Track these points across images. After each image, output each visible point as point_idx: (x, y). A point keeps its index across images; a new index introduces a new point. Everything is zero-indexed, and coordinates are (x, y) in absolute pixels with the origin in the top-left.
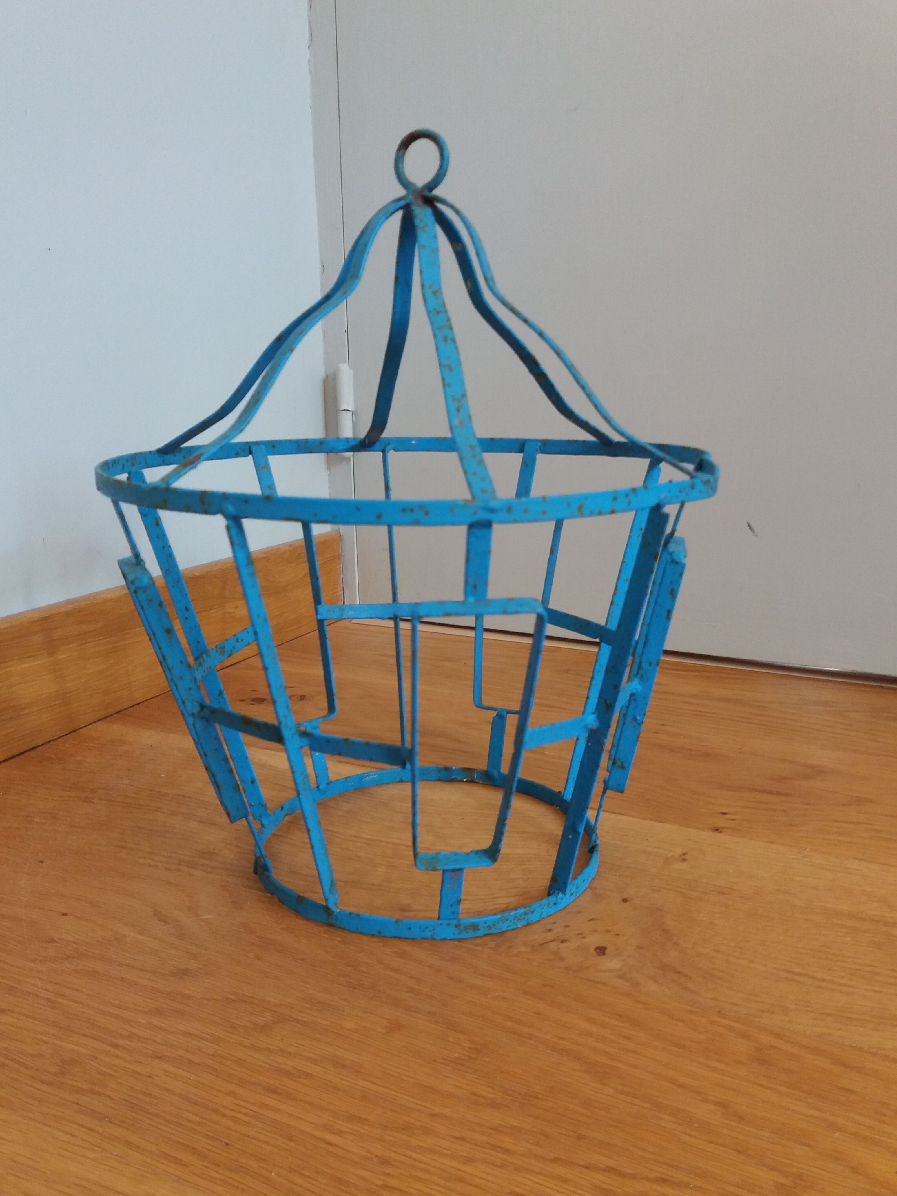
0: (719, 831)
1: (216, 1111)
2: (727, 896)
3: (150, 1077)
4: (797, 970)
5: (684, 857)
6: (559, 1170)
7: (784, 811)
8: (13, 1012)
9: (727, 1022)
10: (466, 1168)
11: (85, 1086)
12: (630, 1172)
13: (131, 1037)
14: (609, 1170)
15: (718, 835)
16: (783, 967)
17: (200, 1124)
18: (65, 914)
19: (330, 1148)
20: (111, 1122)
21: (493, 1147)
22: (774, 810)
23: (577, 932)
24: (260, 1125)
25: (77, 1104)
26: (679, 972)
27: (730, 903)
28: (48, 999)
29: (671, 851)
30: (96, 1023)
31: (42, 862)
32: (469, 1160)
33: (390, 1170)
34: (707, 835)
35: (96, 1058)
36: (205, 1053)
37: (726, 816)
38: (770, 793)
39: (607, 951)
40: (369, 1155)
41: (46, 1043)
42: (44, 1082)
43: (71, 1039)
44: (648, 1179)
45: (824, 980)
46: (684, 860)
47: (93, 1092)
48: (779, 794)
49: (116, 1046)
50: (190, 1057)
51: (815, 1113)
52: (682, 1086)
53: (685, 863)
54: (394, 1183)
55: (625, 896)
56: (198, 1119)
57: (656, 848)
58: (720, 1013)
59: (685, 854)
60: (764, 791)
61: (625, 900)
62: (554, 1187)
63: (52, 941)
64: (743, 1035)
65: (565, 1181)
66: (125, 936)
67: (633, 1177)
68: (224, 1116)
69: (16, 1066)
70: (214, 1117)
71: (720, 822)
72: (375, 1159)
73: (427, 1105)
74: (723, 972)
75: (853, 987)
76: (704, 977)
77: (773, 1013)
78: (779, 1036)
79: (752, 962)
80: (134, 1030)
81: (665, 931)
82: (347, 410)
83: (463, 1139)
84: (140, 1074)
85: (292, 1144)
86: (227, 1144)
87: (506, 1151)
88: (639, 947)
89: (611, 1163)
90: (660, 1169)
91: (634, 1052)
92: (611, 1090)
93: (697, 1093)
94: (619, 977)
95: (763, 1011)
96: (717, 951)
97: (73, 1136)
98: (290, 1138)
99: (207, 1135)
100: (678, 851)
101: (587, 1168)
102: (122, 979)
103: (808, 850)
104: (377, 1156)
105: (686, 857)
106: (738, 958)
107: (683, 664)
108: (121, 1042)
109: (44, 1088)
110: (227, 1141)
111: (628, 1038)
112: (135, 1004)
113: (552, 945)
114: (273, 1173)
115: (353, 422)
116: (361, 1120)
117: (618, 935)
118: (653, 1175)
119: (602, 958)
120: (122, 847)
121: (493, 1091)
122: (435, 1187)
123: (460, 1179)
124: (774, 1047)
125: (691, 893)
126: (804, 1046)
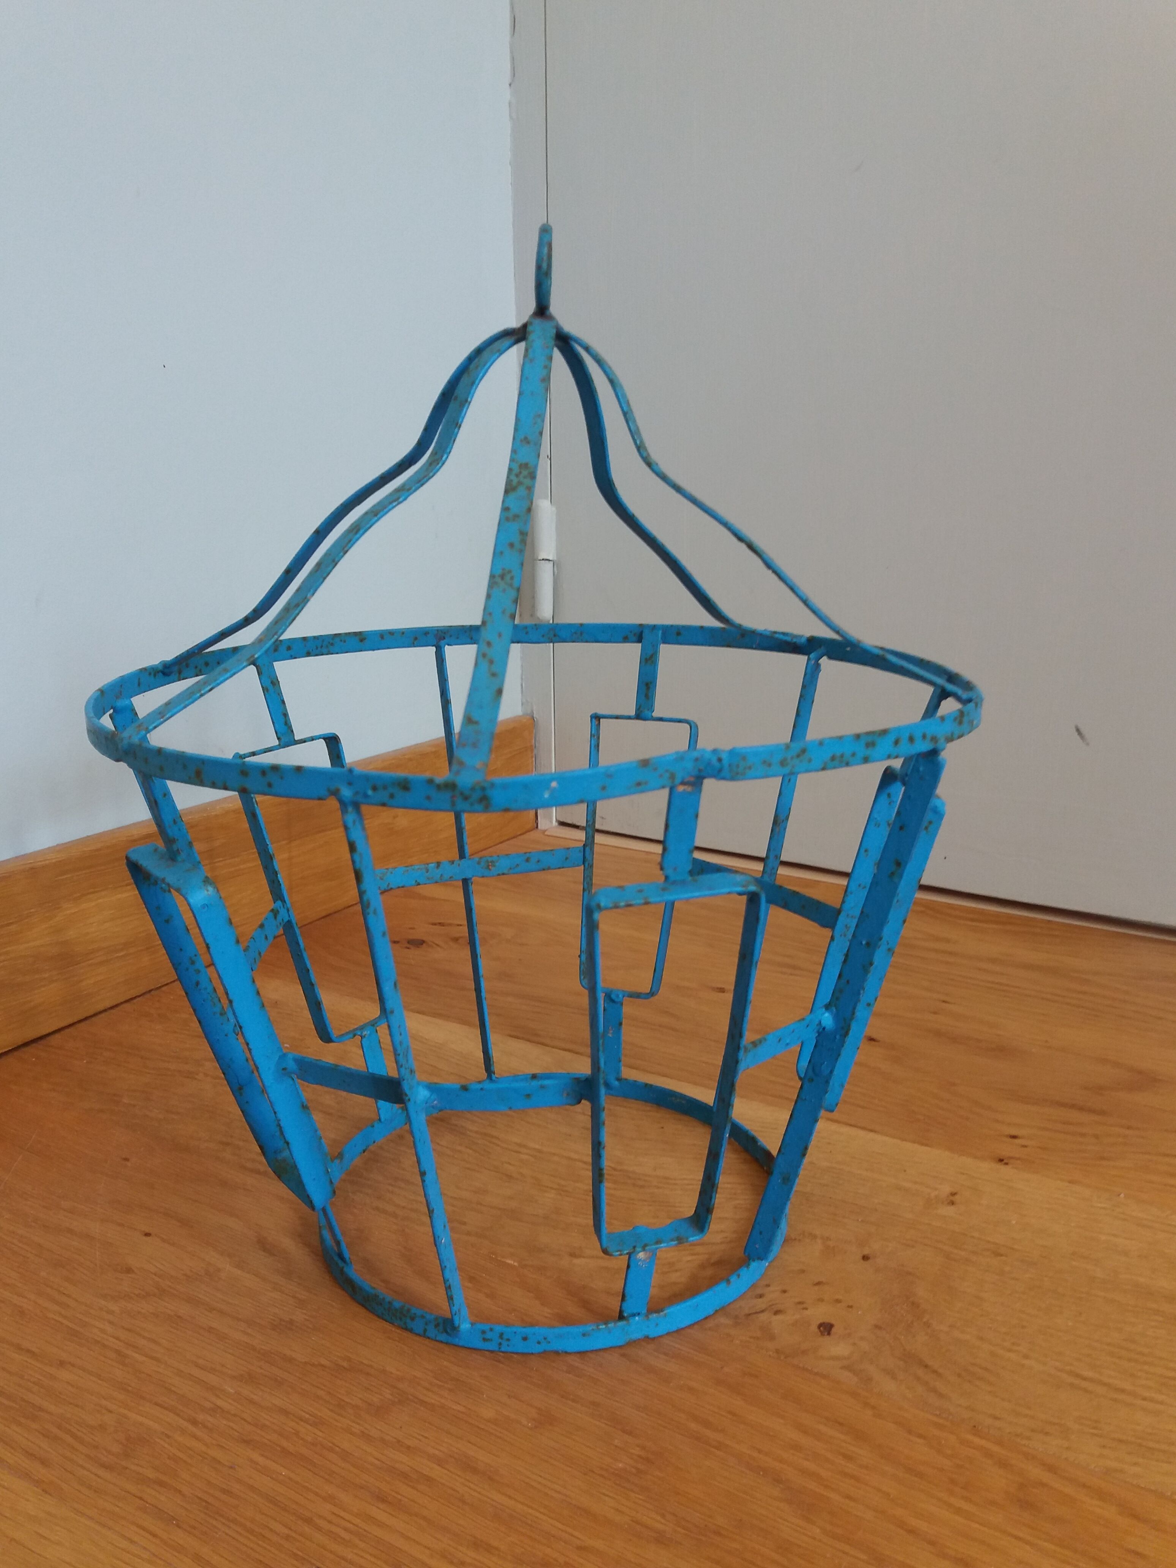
0: (1003, 1162)
1: (308, 1521)
2: (1003, 1258)
3: (231, 1467)
4: (1087, 1373)
5: (952, 1198)
7: (1096, 1137)
8: (73, 1365)
9: (983, 1442)
11: (150, 1474)
13: (216, 1410)
15: (1002, 1167)
16: (1068, 1368)
17: (287, 1538)
18: (147, 1235)
20: (178, 1526)
22: (1083, 1135)
23: (797, 1300)
24: (362, 1545)
25: (141, 1498)
26: (926, 1366)
27: (1007, 1269)
28: (118, 1352)
29: (936, 1189)
30: (173, 1389)
31: (126, 1159)
34: (987, 1167)
35: (168, 1437)
36: (302, 1439)
37: (1016, 1141)
38: (1081, 1109)
39: (834, 1330)
41: (110, 1412)
42: (102, 1466)
43: (141, 1408)
45: (1123, 1391)
46: (952, 1203)
47: (162, 1484)
48: (1091, 1111)
49: (194, 1422)
50: (285, 1443)
52: (912, 1531)
53: (952, 1208)
55: (866, 1251)
56: (286, 1531)
57: (916, 1183)
58: (975, 1430)
59: (953, 1194)
60: (1073, 1106)
61: (865, 1258)
63: (129, 1270)
64: (1003, 1464)
66: (219, 1270)
68: (319, 1529)
69: (69, 1439)
70: (307, 1529)
71: (1007, 1149)
73: (576, 1534)
74: (986, 1369)
75: (1162, 1403)
76: (959, 1375)
77: (1047, 1434)
78: (1051, 1469)
79: (1026, 1357)
80: (219, 1402)
81: (915, 1305)
82: (547, 560)
84: (219, 1462)
88: (877, 1327)
91: (852, 1477)
92: (818, 1531)
93: (932, 1543)
94: (844, 1368)
95: (1033, 1431)
96: (981, 1339)
97: (132, 1542)
99: (295, 1555)
100: (946, 1189)
102: (210, 1330)
103: (1122, 1195)
105: (956, 1198)
106: (1010, 1350)
107: (982, 912)
108: (201, 1417)
109: (101, 1472)
111: (848, 1458)
112: (223, 1366)
113: (763, 1317)
115: (554, 575)
117: (851, 1307)
119: (826, 1339)
120: (228, 1144)
121: (663, 1521)
124: (1043, 1485)
125: (956, 1251)
126: (1084, 1486)
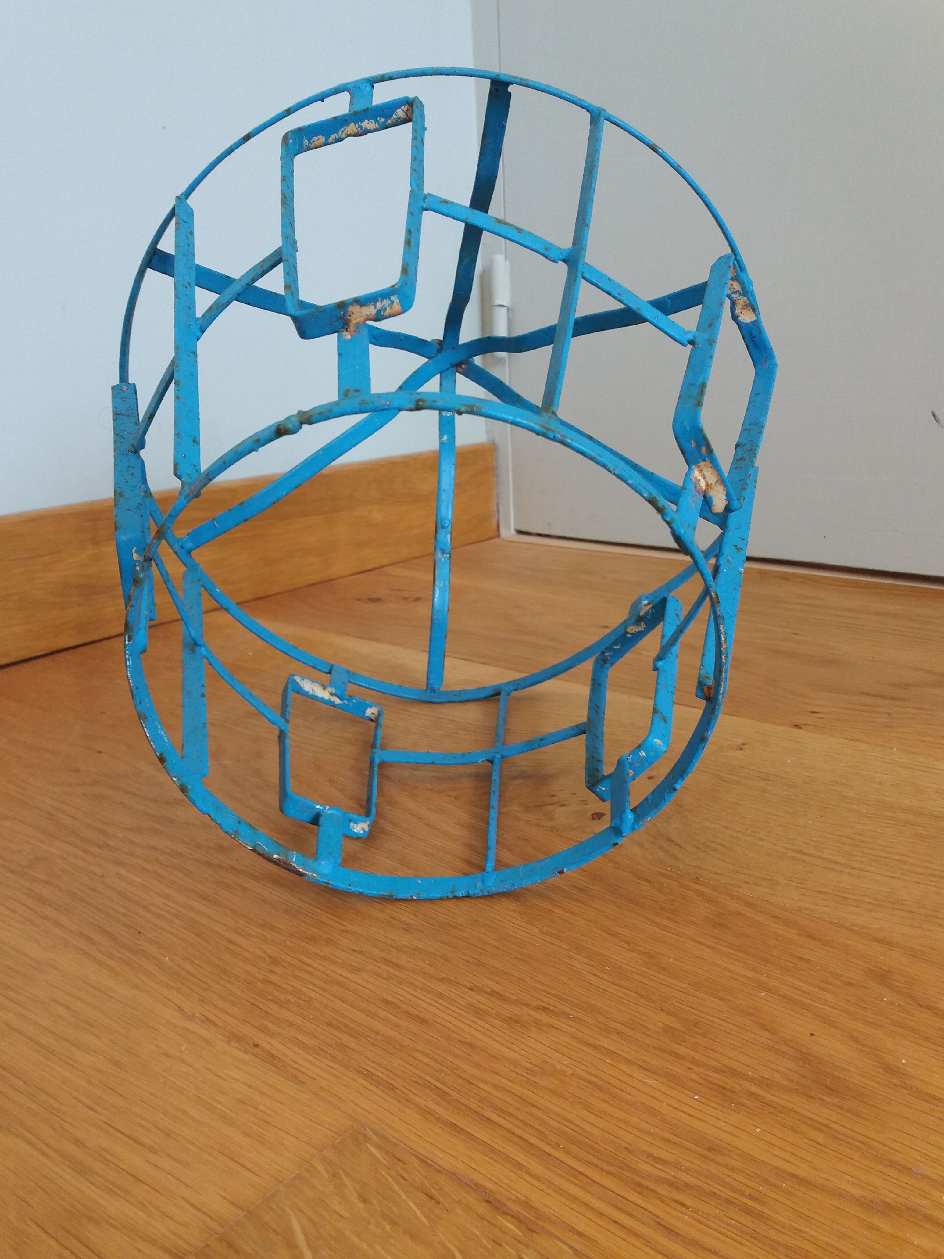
0: (798, 727)
1: (144, 907)
2: (771, 782)
3: (102, 877)
4: (812, 852)
5: (743, 747)
6: (441, 988)
7: (889, 713)
8: (15, 819)
9: (700, 888)
10: (350, 976)
11: (43, 877)
12: (514, 997)
13: (104, 846)
14: (493, 993)
15: (796, 730)
16: (795, 848)
17: (126, 916)
18: (99, 752)
19: (231, 946)
20: (50, 906)
21: (387, 962)
22: (878, 713)
23: (581, 799)
24: (177, 922)
25: (29, 889)
26: (672, 841)
27: (770, 788)
28: (48, 813)
29: (731, 740)
30: (80, 834)
32: (356, 970)
33: (275, 969)
34: (782, 729)
35: (64, 859)
36: (160, 863)
37: (815, 714)
38: (883, 697)
39: (604, 817)
40: (263, 955)
41: (30, 844)
42: (12, 871)
43: (51, 842)
44: (528, 1005)
45: (836, 863)
46: (741, 749)
47: (47, 882)
48: (893, 698)
49: (86, 852)
50: (146, 865)
51: (750, 974)
52: (614, 935)
53: (740, 752)
54: (274, 978)
55: (653, 773)
56: (125, 911)
57: (715, 737)
58: (697, 881)
59: (745, 744)
60: (876, 695)
62: (428, 1000)
63: (77, 771)
64: (710, 900)
65: (441, 996)
67: (514, 1002)
68: (150, 912)
70: (141, 911)
71: (805, 719)
72: (267, 959)
74: (723, 845)
75: (867, 871)
76: (698, 848)
77: (757, 885)
78: (752, 905)
79: (761, 840)
80: (109, 842)
82: (502, 306)
83: (361, 953)
84: (94, 873)
85: (198, 939)
86: (140, 933)
87: (398, 967)
89: (497, 988)
90: (546, 999)
91: (579, 901)
92: (537, 930)
95: (745, 882)
96: (727, 827)
97: (15, 912)
98: (199, 935)
99: (126, 924)
100: (740, 741)
101: (471, 989)
102: (121, 804)
103: (895, 749)
104: (270, 957)
106: (748, 835)
108: (93, 849)
109: (9, 875)
110: (140, 930)
112: (120, 822)
113: (550, 808)
114: (167, 958)
115: (508, 318)
116: (272, 928)
118: (535, 1003)
119: (595, 822)
122: (311, 987)
123: (338, 984)
124: (739, 914)
125: (729, 776)
126: (775, 917)
